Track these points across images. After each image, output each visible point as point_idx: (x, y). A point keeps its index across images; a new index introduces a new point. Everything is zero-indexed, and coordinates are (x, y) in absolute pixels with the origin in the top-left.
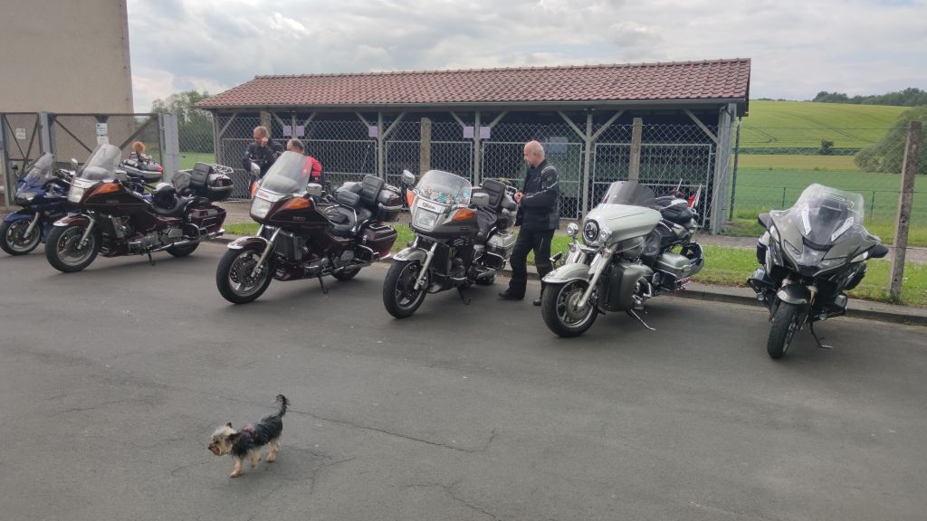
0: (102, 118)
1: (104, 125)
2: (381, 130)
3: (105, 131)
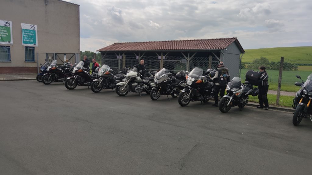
0: (65, 54)
1: (65, 56)
2: (139, 57)
3: (65, 57)
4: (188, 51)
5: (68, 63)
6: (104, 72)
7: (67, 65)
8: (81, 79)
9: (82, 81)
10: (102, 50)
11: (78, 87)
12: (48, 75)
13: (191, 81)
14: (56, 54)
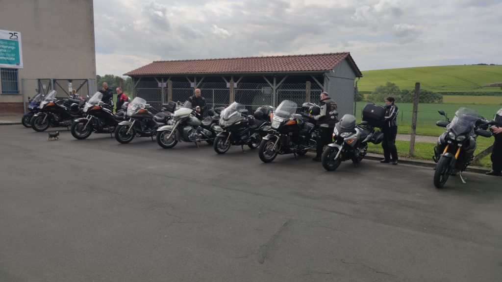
0: (70, 81)
1: (71, 84)
2: (195, 84)
3: (71, 86)
4: (274, 74)
5: (75, 96)
6: (136, 110)
7: (74, 98)
8: (99, 121)
9: (100, 125)
10: (133, 74)
11: (93, 135)
12: (42, 116)
13: (278, 123)
14: (55, 81)
